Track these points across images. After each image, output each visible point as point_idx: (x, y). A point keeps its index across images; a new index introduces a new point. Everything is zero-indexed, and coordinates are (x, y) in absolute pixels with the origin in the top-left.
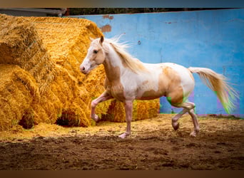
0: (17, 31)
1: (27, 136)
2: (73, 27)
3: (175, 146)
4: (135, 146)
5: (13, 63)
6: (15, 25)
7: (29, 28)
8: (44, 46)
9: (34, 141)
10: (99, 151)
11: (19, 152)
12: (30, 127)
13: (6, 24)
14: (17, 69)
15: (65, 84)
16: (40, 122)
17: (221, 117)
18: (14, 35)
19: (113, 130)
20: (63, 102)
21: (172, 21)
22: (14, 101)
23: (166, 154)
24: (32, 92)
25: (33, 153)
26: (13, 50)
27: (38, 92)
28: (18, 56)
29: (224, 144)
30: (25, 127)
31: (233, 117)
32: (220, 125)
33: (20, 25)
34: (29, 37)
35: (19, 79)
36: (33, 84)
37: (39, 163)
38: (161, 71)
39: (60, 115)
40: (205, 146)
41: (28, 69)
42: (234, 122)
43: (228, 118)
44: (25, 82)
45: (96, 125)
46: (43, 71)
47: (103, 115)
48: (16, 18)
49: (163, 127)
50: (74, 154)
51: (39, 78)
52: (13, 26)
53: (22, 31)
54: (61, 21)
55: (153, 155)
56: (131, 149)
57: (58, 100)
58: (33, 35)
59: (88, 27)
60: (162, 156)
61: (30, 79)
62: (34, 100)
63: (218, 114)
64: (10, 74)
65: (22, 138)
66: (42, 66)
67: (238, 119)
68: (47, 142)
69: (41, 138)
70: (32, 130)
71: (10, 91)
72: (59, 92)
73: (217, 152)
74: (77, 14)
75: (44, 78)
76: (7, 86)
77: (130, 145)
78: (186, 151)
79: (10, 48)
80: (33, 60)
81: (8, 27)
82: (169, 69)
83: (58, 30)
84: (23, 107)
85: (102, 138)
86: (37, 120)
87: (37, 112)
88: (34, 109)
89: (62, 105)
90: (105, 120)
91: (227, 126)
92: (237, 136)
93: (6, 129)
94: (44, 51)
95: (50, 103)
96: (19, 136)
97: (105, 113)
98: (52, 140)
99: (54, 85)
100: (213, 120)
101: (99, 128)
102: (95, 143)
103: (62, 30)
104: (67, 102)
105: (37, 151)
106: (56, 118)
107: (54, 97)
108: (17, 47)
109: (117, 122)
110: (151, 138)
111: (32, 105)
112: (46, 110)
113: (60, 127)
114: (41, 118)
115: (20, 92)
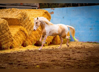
0: (21, 14)
1: (24, 49)
2: (40, 12)
3: (73, 52)
4: (59, 53)
5: (19, 25)
6: (20, 12)
7: (24, 13)
8: (30, 19)
9: (26, 51)
10: (47, 54)
11: (20, 55)
12: (25, 46)
13: (17, 12)
14: (21, 27)
15: (37, 32)
16: (29, 45)
17: (91, 42)
18: (20, 16)
19: (54, 47)
20: (37, 38)
21: (74, 10)
22: (20, 38)
23: (69, 55)
24: (26, 35)
25: (24, 55)
26: (19, 21)
27: (28, 35)
28: (21, 23)
29: (90, 52)
30: (24, 46)
31: (95, 43)
32: (90, 45)
33: (22, 12)
34: (25, 16)
35: (21, 30)
36: (26, 32)
37: (25, 58)
38: (58, 27)
39: (36, 42)
40: (84, 53)
41: (25, 27)
42: (96, 44)
43: (94, 43)
44: (23, 31)
45: (48, 46)
46: (30, 28)
47: (50, 42)
48: (21, 10)
49: (71, 46)
50: (38, 55)
51: (28, 30)
52: (19, 13)
53: (22, 14)
54: (36, 10)
55: (65, 56)
56: (58, 54)
57: (35, 37)
58: (26, 15)
59: (45, 13)
60: (68, 56)
61: (25, 30)
62: (27, 37)
63: (90, 41)
64: (18, 29)
65: (22, 50)
66: (29, 26)
67: (97, 43)
68: (30, 51)
69: (28, 50)
70: (26, 47)
71: (18, 34)
72: (35, 34)
73: (87, 55)
74: (42, 8)
75: (30, 30)
76: (17, 33)
77: (58, 52)
78: (77, 54)
79: (18, 20)
80: (26, 24)
81: (17, 13)
82: (61, 26)
83: (35, 13)
84: (23, 40)
85: (49, 50)
86: (28, 44)
87: (28, 41)
88: (27, 40)
89: (36, 39)
90: (51, 44)
91: (93, 46)
92: (96, 49)
93: (17, 47)
94: (30, 21)
95: (32, 38)
96: (21, 49)
97: (51, 42)
98: (32, 51)
99: (33, 32)
100: (89, 44)
101: (49, 47)
102: (46, 52)
103: (36, 14)
104: (38, 38)
105: (26, 54)
106: (34, 43)
107: (34, 36)
108: (21, 20)
109: (55, 44)
110: (66, 50)
111: (26, 39)
112: (31, 41)
113: (35, 46)
114: (29, 43)
115: (22, 35)
